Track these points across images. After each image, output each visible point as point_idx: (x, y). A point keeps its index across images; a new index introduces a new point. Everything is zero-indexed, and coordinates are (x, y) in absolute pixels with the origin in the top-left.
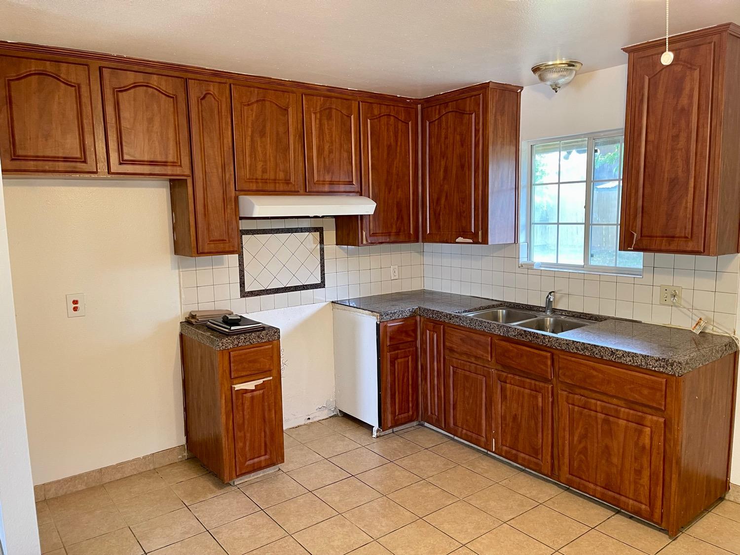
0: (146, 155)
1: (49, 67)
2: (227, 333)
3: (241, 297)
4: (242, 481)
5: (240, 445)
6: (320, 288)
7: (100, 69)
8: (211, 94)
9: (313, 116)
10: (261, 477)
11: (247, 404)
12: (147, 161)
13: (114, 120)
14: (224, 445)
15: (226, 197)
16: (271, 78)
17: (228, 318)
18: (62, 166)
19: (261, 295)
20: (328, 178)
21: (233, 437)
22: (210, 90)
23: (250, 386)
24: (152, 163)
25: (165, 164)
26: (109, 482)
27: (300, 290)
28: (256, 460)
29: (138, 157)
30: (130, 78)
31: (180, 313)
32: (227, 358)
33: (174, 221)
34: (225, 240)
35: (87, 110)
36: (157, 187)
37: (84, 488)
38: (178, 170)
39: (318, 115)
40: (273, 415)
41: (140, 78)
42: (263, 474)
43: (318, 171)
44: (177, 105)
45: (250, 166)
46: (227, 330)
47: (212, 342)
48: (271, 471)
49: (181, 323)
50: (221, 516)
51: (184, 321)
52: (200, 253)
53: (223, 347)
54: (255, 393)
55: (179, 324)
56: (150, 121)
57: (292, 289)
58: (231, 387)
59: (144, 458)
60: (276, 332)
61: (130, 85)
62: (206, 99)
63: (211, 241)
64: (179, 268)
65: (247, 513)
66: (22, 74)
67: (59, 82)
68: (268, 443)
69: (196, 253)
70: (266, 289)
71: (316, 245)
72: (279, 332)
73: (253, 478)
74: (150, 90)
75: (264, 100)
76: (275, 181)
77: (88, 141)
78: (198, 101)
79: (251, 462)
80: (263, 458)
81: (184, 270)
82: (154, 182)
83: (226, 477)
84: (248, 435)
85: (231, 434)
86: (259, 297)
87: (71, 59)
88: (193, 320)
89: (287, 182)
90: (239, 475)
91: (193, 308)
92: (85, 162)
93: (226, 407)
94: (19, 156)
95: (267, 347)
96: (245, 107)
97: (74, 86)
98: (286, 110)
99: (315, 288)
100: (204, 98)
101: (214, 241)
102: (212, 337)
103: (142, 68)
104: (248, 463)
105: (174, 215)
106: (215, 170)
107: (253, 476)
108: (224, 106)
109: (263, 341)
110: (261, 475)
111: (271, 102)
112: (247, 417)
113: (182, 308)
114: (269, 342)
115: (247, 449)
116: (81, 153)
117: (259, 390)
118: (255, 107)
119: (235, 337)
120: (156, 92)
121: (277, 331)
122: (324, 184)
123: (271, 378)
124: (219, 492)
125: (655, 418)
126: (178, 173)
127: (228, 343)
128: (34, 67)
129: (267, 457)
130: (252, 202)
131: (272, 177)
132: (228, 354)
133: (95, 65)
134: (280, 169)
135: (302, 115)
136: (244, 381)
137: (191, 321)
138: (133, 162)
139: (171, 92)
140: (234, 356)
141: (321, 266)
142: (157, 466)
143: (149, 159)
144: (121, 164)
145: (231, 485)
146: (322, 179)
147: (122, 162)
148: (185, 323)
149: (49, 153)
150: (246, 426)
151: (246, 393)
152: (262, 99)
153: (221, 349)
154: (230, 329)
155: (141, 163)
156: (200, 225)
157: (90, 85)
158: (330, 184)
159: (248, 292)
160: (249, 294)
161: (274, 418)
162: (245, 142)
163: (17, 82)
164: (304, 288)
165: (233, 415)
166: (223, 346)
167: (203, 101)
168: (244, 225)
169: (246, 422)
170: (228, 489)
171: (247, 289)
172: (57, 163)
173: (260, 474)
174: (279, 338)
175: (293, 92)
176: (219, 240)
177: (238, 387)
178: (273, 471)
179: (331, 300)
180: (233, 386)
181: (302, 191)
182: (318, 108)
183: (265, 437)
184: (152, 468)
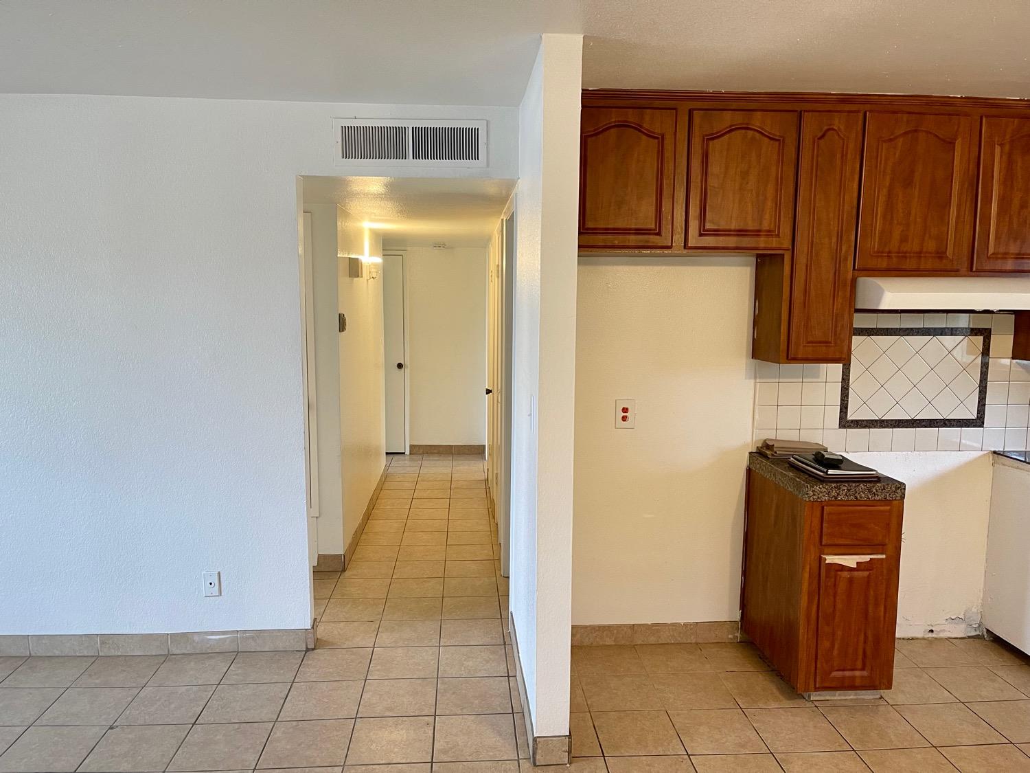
0: (734, 222)
1: (631, 116)
2: (822, 479)
3: (840, 428)
4: (822, 698)
5: (826, 644)
6: (974, 426)
7: (691, 112)
8: (836, 130)
9: (998, 150)
10: (851, 700)
11: (842, 586)
12: (734, 231)
13: (699, 177)
14: (801, 638)
15: (839, 279)
16: (932, 97)
17: (823, 456)
18: (633, 239)
19: (871, 428)
20: (1013, 249)
21: (815, 629)
22: (834, 125)
23: (850, 561)
24: (741, 233)
25: (757, 233)
26: (640, 645)
27: (938, 427)
28: (847, 673)
29: (723, 225)
30: (728, 119)
31: (749, 440)
32: (818, 514)
33: (757, 312)
34: (830, 343)
35: (668, 167)
36: (739, 265)
37: (613, 643)
38: (774, 242)
39: (1007, 148)
40: (882, 614)
41: (739, 118)
42: (855, 697)
43: (997, 238)
44: (783, 149)
45: (882, 232)
46: (821, 474)
47: (799, 487)
48: (868, 695)
49: (750, 453)
50: (790, 739)
51: (754, 451)
52: (791, 359)
53: (815, 497)
54: (856, 574)
55: (747, 455)
56: (745, 175)
57: (924, 423)
58: (820, 557)
59: (686, 624)
60: (899, 488)
61: (726, 129)
62: (826, 138)
63: (809, 342)
64: (755, 378)
65: (830, 748)
66: (599, 128)
67: (640, 134)
68: (869, 652)
69: (785, 357)
70: (880, 420)
71: (974, 357)
72: (905, 489)
73: (839, 698)
74: (750, 133)
75: (916, 131)
76: (919, 254)
77: (666, 207)
78: (814, 142)
79: (840, 674)
80: (857, 673)
81: (762, 381)
82: (735, 258)
83: (800, 685)
84: (839, 633)
85: (813, 625)
86: (867, 430)
87: (657, 103)
88: (768, 452)
89: (940, 255)
90: (818, 688)
91: (769, 435)
92: (659, 234)
93: (810, 584)
94: (588, 229)
95: (882, 508)
96: (884, 144)
97: (657, 138)
98: (952, 144)
99: (966, 427)
100: (823, 136)
101: (812, 342)
102: (798, 480)
103: (743, 105)
104: (834, 674)
105: (757, 304)
106: (826, 241)
107: (839, 695)
108: (851, 146)
109: (877, 498)
110: (852, 697)
111: (928, 132)
112: (839, 606)
113: (755, 432)
114: (886, 502)
115: (835, 652)
116: (656, 225)
117: (864, 570)
118: (900, 144)
119: (833, 485)
120: (758, 135)
121: (901, 486)
122: (1006, 258)
123: (884, 556)
124: (787, 703)
126: (774, 245)
127: (821, 492)
128: (614, 117)
129: (865, 673)
130: (880, 288)
131: (916, 248)
132: (820, 508)
133: (684, 107)
134: (930, 236)
135: (977, 149)
136: (840, 552)
137: (764, 453)
138: (716, 233)
139: (777, 133)
140: (829, 514)
141: (980, 392)
142: (700, 641)
143: (737, 228)
144: (701, 235)
145: (804, 698)
146: (1002, 250)
147: (703, 232)
148: (755, 454)
149: (620, 224)
150: (837, 620)
151: (841, 571)
152: (913, 129)
153: (811, 499)
154: (826, 473)
155: (726, 233)
156: (795, 320)
157: (675, 135)
158: (1017, 258)
159: (852, 421)
160: (852, 425)
161: (882, 619)
162: (878, 196)
163: (594, 138)
164: (946, 424)
165: (819, 598)
166: (814, 495)
167: (821, 142)
168: (860, 321)
169: (838, 614)
170: (801, 702)
171: (850, 417)
172: (628, 237)
173: (850, 696)
174: (903, 497)
175: (966, 115)
176: (820, 342)
177: (830, 559)
178: (871, 697)
179: (993, 449)
180: (824, 556)
181: (964, 270)
182: (1008, 137)
183: (865, 642)
184: (694, 641)
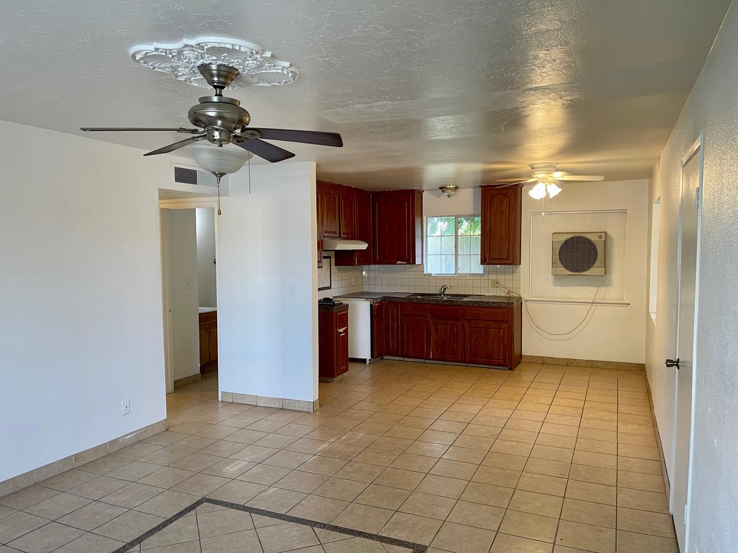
11: (341, 339)
16: (332, 183)
20: (346, 231)
28: (343, 368)
75: (330, 193)
76: (333, 232)
84: (341, 355)
89: (336, 232)
96: (325, 197)
98: (336, 198)
112: (341, 346)
115: (341, 361)
118: (328, 197)
124: (330, 384)
125: (505, 325)
129: (346, 367)
134: (334, 226)
150: (340, 350)
151: (341, 334)
165: (337, 344)
180: (337, 330)
182: (344, 196)
